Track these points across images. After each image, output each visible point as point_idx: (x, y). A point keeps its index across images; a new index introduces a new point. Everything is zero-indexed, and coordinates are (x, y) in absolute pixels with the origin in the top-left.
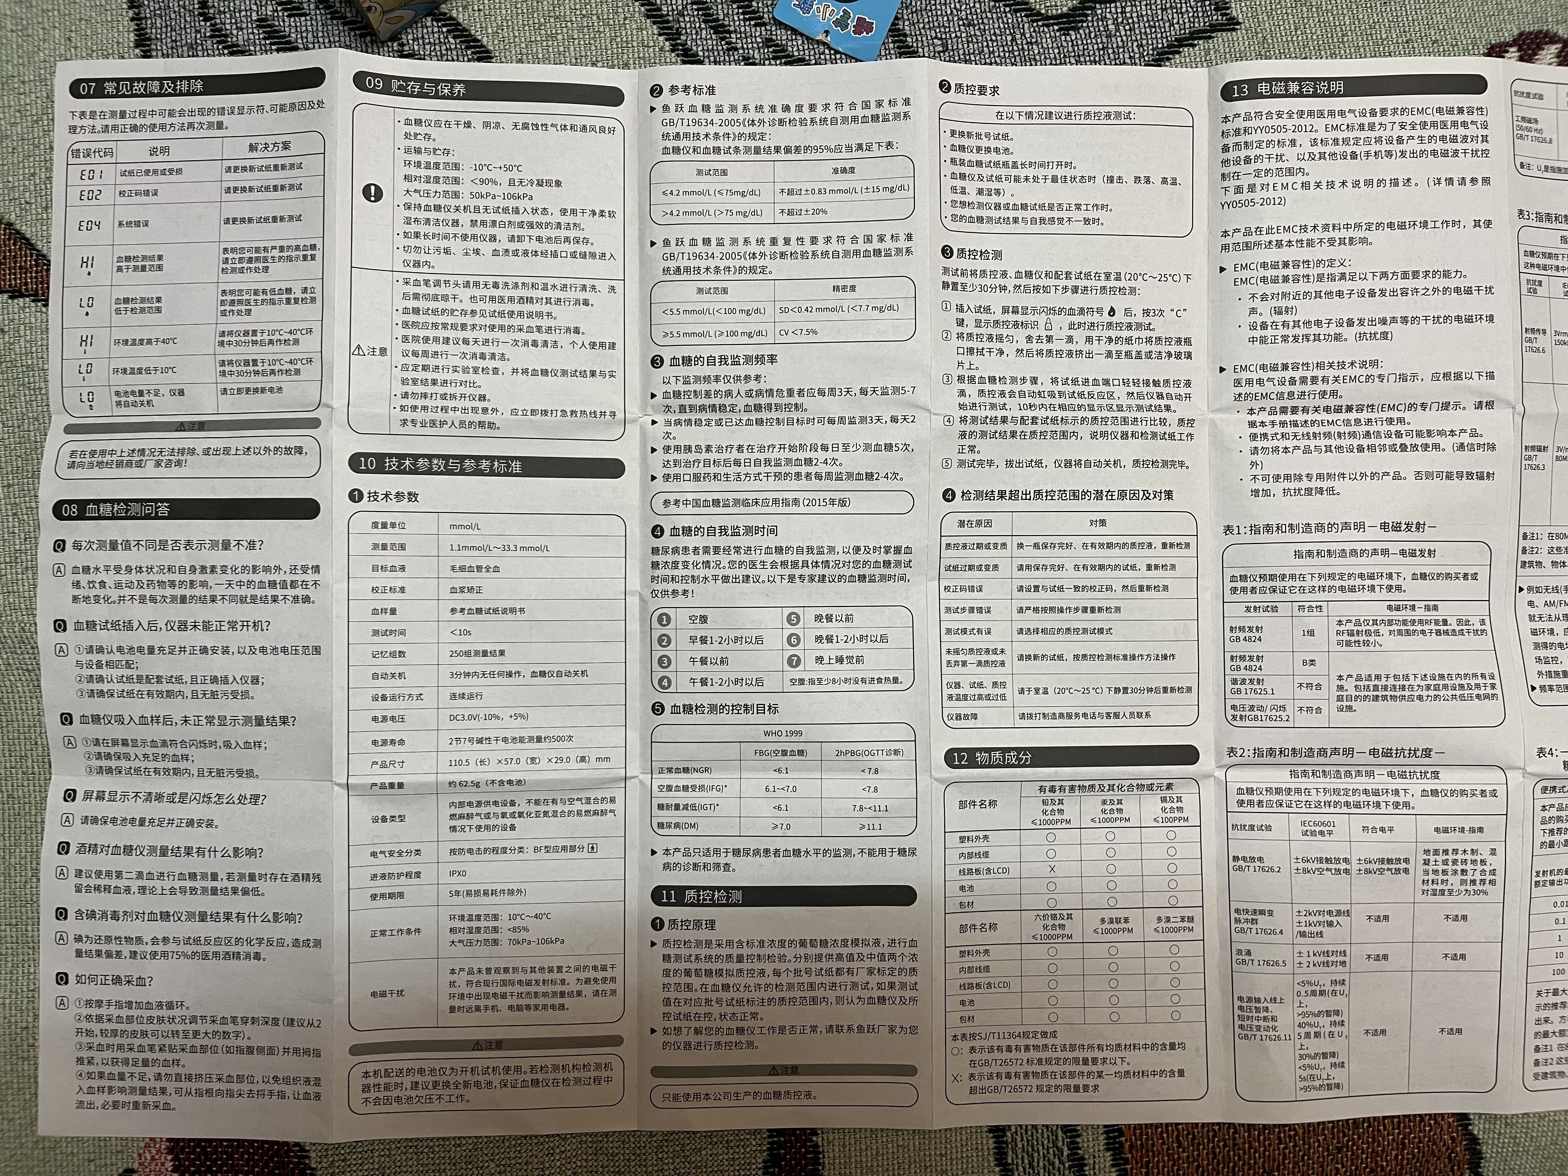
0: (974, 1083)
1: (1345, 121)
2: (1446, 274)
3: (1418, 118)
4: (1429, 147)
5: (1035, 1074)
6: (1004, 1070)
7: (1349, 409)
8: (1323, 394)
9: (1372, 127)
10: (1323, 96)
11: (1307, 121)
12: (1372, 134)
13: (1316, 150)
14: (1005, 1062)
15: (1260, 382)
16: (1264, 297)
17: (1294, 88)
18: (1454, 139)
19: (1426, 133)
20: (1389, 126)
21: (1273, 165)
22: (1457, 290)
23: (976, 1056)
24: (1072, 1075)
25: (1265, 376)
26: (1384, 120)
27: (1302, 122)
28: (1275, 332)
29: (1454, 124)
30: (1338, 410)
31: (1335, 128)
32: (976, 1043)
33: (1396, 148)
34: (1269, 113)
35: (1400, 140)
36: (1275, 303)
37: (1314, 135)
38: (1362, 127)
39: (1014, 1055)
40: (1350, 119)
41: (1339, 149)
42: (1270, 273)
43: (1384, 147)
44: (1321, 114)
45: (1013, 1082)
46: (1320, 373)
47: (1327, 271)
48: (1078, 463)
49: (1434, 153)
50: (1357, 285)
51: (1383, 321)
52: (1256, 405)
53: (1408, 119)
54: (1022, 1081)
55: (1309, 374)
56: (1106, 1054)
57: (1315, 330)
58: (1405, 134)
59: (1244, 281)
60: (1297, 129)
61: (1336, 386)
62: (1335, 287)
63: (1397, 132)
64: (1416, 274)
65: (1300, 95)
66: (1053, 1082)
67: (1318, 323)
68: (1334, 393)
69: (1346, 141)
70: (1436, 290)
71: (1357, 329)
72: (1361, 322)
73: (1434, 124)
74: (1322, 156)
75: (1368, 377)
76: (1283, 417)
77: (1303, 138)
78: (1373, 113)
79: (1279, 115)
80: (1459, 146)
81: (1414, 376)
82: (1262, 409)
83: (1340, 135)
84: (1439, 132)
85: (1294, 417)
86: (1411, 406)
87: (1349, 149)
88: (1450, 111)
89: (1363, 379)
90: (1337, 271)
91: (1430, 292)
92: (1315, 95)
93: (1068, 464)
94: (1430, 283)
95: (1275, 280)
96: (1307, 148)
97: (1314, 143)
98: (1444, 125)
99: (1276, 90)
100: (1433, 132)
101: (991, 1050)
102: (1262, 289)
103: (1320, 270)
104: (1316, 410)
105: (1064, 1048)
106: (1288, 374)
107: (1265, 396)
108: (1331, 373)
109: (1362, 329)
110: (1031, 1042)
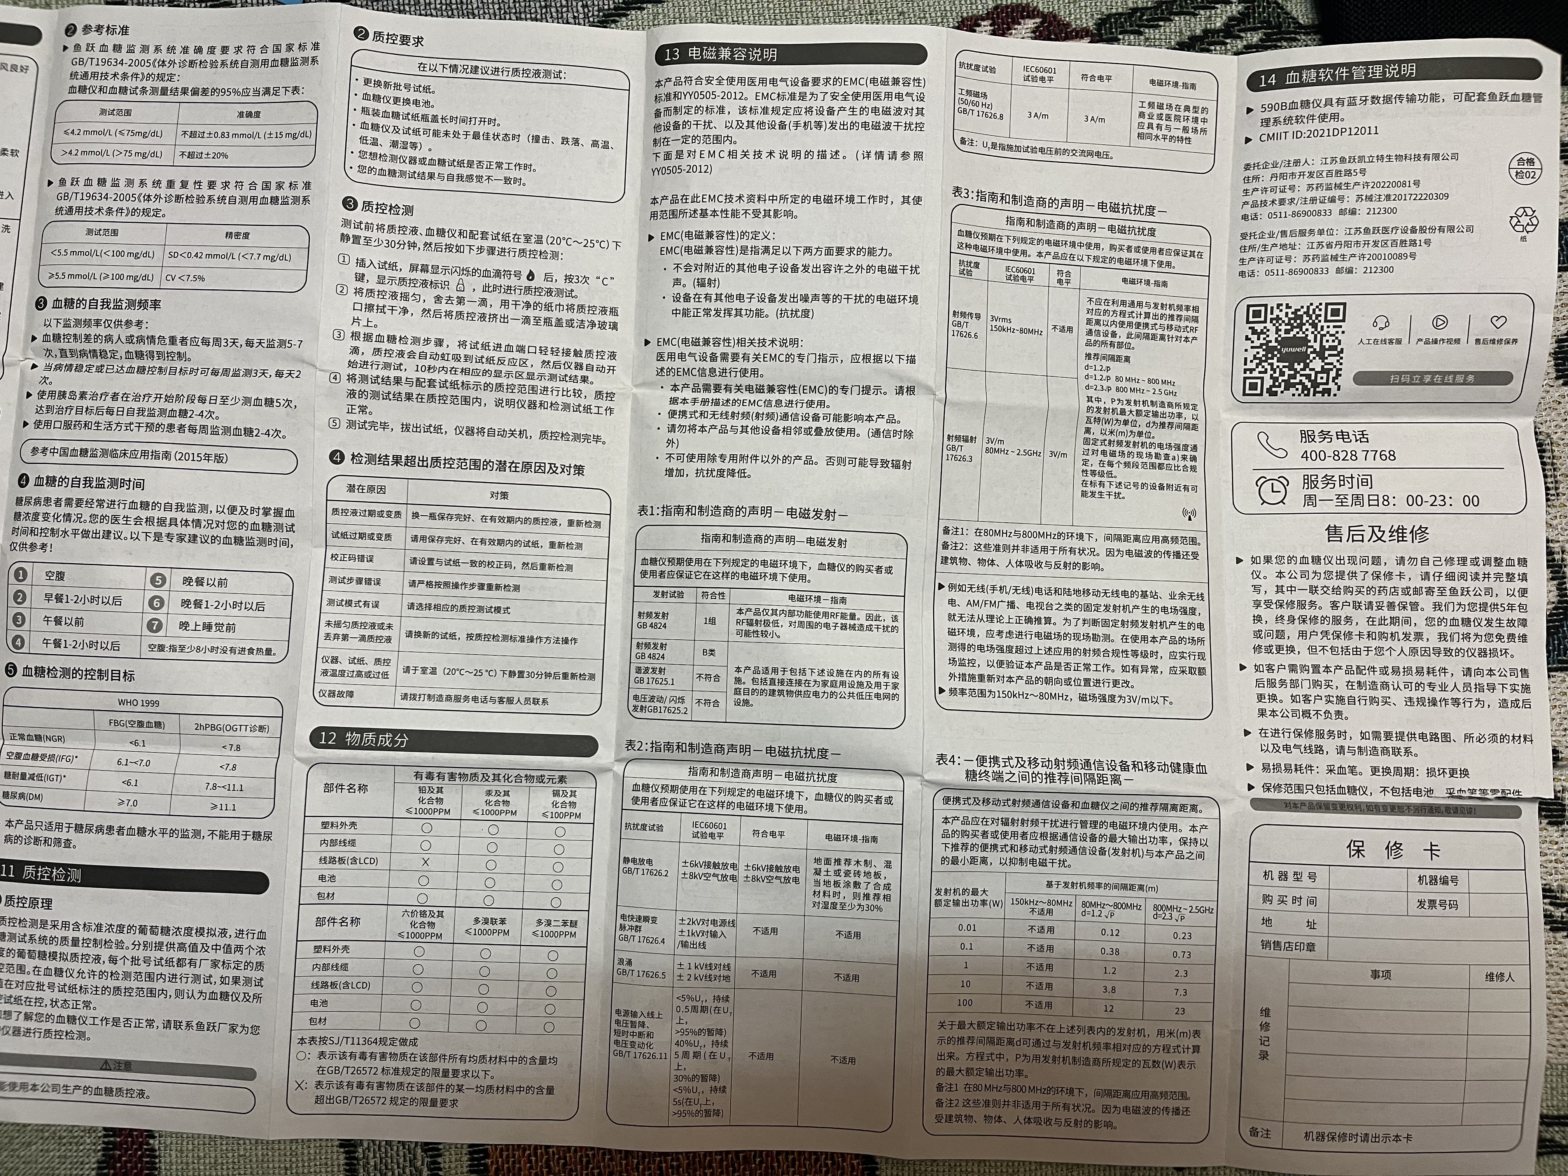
0: (320, 1092)
1: (777, 90)
2: (871, 252)
3: (851, 89)
4: (861, 119)
5: (390, 1085)
6: (355, 1079)
7: (771, 389)
8: (744, 372)
9: (803, 96)
10: (756, 63)
11: (737, 88)
12: (803, 104)
13: (745, 118)
14: (358, 1071)
15: (682, 356)
16: (688, 268)
17: (725, 53)
18: (887, 111)
19: (858, 105)
20: (821, 96)
21: (700, 131)
22: (882, 269)
23: (325, 1063)
24: (430, 1087)
25: (687, 350)
26: (815, 89)
27: (732, 89)
28: (697, 305)
29: (888, 95)
30: (760, 390)
31: (766, 97)
32: (327, 1049)
33: (826, 119)
34: (699, 79)
35: (831, 112)
36: (697, 274)
37: (743, 103)
38: (792, 96)
39: (368, 1063)
40: (782, 87)
41: (766, 118)
42: (694, 243)
43: (814, 118)
44: (752, 81)
45: (365, 1092)
46: (740, 350)
47: (750, 243)
48: (481, 431)
49: (865, 125)
50: (781, 260)
51: (805, 299)
52: (680, 381)
53: (840, 89)
54: (375, 1092)
55: (730, 351)
56: (469, 1066)
57: (736, 304)
58: (836, 105)
59: (670, 251)
60: (726, 95)
61: (756, 365)
62: (759, 259)
63: (828, 103)
64: (840, 250)
65: (732, 61)
66: (409, 1095)
67: (740, 297)
68: (755, 372)
69: (775, 110)
70: (859, 268)
71: (778, 305)
72: (783, 297)
73: (867, 95)
74: (750, 124)
75: (788, 356)
76: (706, 395)
77: (733, 107)
78: (805, 82)
79: (709, 80)
80: (892, 119)
81: (834, 357)
82: (686, 386)
83: (770, 104)
84: (871, 104)
85: (717, 396)
86: (832, 389)
87: (778, 119)
88: (885, 82)
89: (783, 358)
90: (761, 244)
91: (854, 270)
92: (747, 62)
93: (470, 431)
94: (854, 260)
95: (699, 251)
96: (735, 116)
97: (743, 110)
98: (877, 96)
99: (707, 55)
100: (865, 103)
101: (343, 1056)
102: (686, 259)
103: (744, 242)
104: (739, 389)
105: (424, 1057)
106: (709, 350)
107: (688, 372)
108: (751, 351)
109: (783, 306)
110: (388, 1049)
